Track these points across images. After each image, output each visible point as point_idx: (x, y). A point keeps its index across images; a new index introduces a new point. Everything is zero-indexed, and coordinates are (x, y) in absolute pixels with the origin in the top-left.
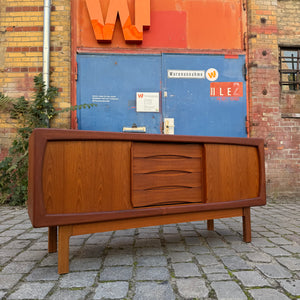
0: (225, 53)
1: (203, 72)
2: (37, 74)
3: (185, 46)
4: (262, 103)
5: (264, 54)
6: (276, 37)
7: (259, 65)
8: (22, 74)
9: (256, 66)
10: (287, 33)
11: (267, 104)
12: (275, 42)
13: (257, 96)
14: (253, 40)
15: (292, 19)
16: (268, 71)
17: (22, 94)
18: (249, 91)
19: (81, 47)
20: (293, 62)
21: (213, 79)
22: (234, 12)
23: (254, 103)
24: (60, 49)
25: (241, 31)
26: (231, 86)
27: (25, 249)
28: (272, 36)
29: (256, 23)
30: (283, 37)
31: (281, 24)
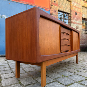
0: (45, 9)
3: (34, 4)
7: (54, 14)
15: (60, 3)
16: (56, 16)
20: (60, 15)
28: (57, 7)
29: (53, 2)
30: (59, 8)
31: (58, 4)
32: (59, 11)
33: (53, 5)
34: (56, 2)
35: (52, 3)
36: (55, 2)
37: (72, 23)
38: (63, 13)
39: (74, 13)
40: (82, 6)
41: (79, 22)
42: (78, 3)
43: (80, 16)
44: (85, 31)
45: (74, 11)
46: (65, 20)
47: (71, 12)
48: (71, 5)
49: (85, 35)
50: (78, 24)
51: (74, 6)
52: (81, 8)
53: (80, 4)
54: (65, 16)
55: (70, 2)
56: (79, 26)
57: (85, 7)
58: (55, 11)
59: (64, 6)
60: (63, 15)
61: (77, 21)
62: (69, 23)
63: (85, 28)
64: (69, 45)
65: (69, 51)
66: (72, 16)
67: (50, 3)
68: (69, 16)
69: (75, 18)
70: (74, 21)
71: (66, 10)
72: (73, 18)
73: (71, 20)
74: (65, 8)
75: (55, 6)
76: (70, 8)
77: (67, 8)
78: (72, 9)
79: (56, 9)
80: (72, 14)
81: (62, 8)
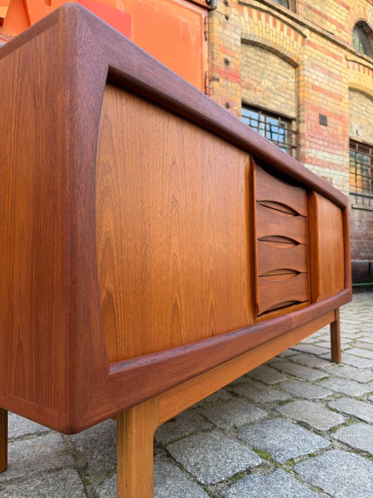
6: (239, 88)
10: (248, 87)
12: (238, 94)
14: (215, 84)
15: (253, 72)
22: (193, 38)
25: (202, 67)
28: (235, 85)
29: (219, 62)
30: (244, 91)
31: (243, 74)
32: (245, 105)
33: (216, 75)
34: (231, 66)
35: (212, 68)
36: (227, 62)
37: (304, 160)
38: (262, 118)
39: (315, 117)
40: (351, 89)
41: (335, 157)
42: (330, 74)
43: (340, 133)
44: (360, 200)
45: (314, 109)
47: (298, 112)
48: (298, 82)
49: (361, 217)
50: (330, 165)
51: (314, 87)
52: (346, 94)
53: (339, 78)
54: (274, 129)
55: (295, 66)
56: (335, 178)
57: (362, 93)
58: (228, 106)
59: (270, 84)
60: (262, 126)
61: (326, 154)
63: (359, 184)
64: (298, 273)
65: (298, 303)
66: (304, 128)
67: (206, 67)
68: (291, 132)
69: (316, 141)
70: (314, 151)
71: (278, 100)
72: (307, 140)
73: (299, 150)
74: (271, 95)
75: (225, 81)
76: (296, 94)
77: (282, 94)
78: (306, 100)
79: (232, 94)
80: (304, 122)
81: (258, 94)
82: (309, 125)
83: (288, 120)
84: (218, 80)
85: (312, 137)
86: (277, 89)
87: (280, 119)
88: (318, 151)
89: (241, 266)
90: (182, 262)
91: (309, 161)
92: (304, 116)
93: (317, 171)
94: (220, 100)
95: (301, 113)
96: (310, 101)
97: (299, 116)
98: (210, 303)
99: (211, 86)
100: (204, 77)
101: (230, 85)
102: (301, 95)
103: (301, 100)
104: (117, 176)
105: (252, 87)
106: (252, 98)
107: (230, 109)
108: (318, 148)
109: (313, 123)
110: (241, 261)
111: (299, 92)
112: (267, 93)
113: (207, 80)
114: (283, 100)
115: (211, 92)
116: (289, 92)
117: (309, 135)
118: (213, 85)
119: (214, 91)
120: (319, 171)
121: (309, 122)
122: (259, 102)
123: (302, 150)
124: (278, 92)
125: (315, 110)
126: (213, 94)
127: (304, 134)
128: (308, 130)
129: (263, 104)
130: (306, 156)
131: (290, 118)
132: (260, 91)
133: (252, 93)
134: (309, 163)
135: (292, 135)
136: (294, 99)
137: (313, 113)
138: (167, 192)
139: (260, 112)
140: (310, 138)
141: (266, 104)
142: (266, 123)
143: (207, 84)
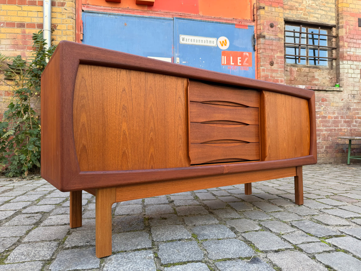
0: (235, 22)
1: (214, 40)
2: (36, 31)
3: (197, 12)
4: (269, 74)
5: (272, 26)
6: (282, 10)
7: (267, 37)
8: (19, 30)
9: (264, 37)
10: (291, 8)
11: (274, 75)
12: (281, 15)
13: (265, 67)
14: (262, 12)
16: (275, 42)
17: (18, 53)
18: (258, 62)
19: (87, 5)
20: (294, 37)
21: (224, 48)
23: (262, 74)
24: (63, 4)
25: (251, 1)
26: (241, 55)
27: (37, 224)
28: (279, 9)
30: (287, 12)
32: (288, 22)
33: (262, 5)
37: (343, 58)
38: (304, 29)
39: (353, 22)
46: (314, 50)
47: (338, 20)
54: (315, 37)
60: (304, 35)
62: (331, 59)
64: (247, 142)
66: (342, 32)
67: (255, 1)
68: (330, 37)
69: (355, 41)
70: (353, 50)
71: (318, 14)
72: (346, 42)
73: (339, 50)
74: (312, 11)
75: (270, 8)
76: (336, 6)
77: (322, 8)
78: (345, 9)
79: (276, 16)
80: (342, 27)
81: (299, 12)
82: (347, 29)
83: (328, 28)
84: (264, 8)
85: (351, 38)
86: (317, 5)
87: (320, 28)
88: (357, 49)
89: (177, 137)
90: (130, 134)
91: (348, 58)
92: (342, 22)
93: (356, 65)
94: (265, 23)
95: (340, 21)
96: (349, 9)
97: (338, 23)
98: (150, 153)
99: (258, 14)
100: (252, 8)
101: (274, 10)
102: (340, 6)
103: (340, 10)
104: (88, 100)
105: (294, 8)
106: (294, 16)
107: (274, 27)
108: (357, 46)
109: (351, 27)
110: (177, 134)
111: (338, 4)
112: (308, 9)
113: (255, 10)
114: (323, 13)
115: (258, 18)
116: (329, 5)
117: (347, 38)
118: (260, 12)
119: (260, 17)
120: (359, 65)
121: (348, 27)
122: (301, 18)
123: (341, 50)
124: (318, 7)
125: (354, 16)
126: (260, 19)
127: (343, 37)
128: (346, 33)
129: (305, 19)
130: (345, 55)
131: (330, 25)
132: (302, 10)
133: (295, 12)
134: (348, 60)
135: (332, 39)
136: (334, 10)
137: (352, 19)
138: (119, 104)
139: (301, 26)
140: (349, 40)
141: (307, 18)
142: (307, 34)
143: (255, 13)
